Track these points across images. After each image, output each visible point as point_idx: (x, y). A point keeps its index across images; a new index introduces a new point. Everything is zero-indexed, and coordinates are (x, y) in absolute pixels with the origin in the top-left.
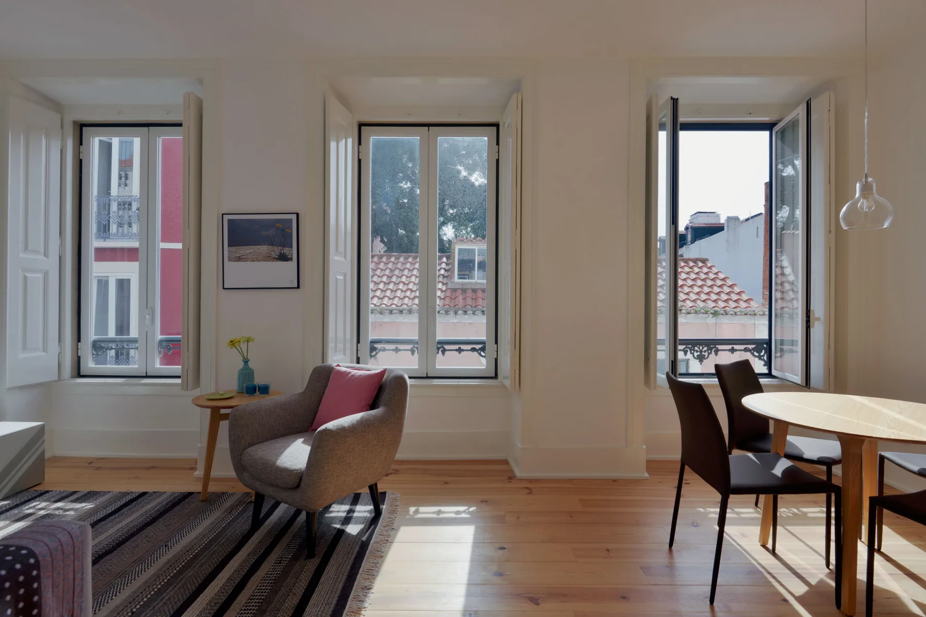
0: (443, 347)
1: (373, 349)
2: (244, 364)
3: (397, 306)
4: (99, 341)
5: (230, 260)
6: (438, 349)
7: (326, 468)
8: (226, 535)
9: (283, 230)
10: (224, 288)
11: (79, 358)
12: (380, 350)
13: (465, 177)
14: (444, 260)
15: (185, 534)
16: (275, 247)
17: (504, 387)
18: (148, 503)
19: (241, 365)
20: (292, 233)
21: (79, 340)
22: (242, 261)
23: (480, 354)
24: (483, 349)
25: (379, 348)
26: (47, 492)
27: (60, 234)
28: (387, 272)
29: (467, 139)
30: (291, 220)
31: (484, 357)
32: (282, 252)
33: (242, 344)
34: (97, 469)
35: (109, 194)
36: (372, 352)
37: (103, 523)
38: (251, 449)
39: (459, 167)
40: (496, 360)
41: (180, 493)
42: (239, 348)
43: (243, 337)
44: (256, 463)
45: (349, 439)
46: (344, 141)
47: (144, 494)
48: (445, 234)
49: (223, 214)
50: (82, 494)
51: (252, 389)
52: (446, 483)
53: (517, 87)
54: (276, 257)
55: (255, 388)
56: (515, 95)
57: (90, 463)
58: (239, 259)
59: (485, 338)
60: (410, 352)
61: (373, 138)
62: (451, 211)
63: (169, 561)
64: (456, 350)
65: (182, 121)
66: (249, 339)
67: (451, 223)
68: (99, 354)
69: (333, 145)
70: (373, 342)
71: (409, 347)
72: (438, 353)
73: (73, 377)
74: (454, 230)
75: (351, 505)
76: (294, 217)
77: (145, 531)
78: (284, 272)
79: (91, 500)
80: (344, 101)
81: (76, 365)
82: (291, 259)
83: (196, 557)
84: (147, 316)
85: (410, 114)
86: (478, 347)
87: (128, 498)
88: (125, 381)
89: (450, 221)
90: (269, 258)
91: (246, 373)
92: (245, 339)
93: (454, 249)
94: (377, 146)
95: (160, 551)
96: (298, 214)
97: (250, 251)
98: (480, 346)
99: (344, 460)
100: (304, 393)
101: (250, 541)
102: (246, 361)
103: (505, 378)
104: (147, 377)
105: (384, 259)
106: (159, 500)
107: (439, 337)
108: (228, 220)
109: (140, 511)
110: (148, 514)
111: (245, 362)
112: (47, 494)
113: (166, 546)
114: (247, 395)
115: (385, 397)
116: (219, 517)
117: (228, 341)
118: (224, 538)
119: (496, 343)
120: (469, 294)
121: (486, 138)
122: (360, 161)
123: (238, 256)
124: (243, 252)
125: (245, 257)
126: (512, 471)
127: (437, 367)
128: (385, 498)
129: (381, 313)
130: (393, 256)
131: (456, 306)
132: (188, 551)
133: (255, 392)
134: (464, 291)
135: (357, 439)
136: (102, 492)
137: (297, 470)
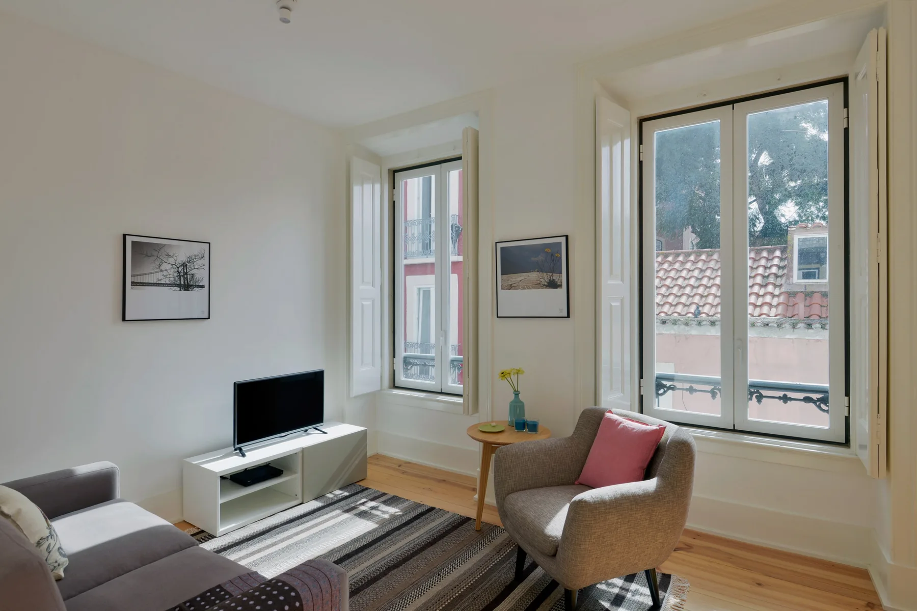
0: (758, 392)
1: (659, 386)
2: (515, 396)
3: (708, 315)
4: (410, 358)
5: (503, 288)
6: (751, 394)
7: (583, 547)
8: (490, 580)
9: (552, 255)
10: (498, 317)
11: (394, 371)
12: (670, 388)
13: (813, 136)
14: (778, 253)
15: (456, 565)
16: (545, 274)
17: (858, 462)
18: (433, 520)
19: (512, 397)
20: (561, 258)
21: (394, 357)
22: (515, 289)
23: (819, 407)
24: (824, 400)
25: (668, 386)
26: (367, 489)
27: (381, 267)
28: (696, 273)
29: (792, 108)
30: (561, 243)
31: (827, 411)
32: (552, 278)
33: (512, 376)
34: (404, 473)
35: (430, 216)
36: (660, 389)
37: (398, 532)
38: (512, 495)
39: (804, 125)
40: (847, 419)
41: (460, 516)
42: (509, 379)
43: (514, 369)
44: (516, 514)
45: (610, 516)
46: (620, 143)
47: (431, 509)
48: (783, 215)
49: (496, 243)
50: (389, 497)
51: (522, 425)
52: (759, 584)
53: (878, 18)
54: (546, 284)
55: (524, 424)
56: (874, 30)
57: (400, 466)
58: (511, 287)
59: (828, 385)
60: (710, 395)
61: (656, 133)
62: (792, 184)
63: (438, 594)
64: (780, 398)
65: (461, 154)
66: (519, 371)
67: (793, 199)
68: (409, 368)
69: (605, 152)
70: (660, 378)
71: (709, 388)
72: (751, 399)
73: (390, 388)
74: (797, 207)
75: (624, 581)
76: (563, 240)
77: (426, 552)
78: (554, 299)
79: (393, 505)
80: (621, 100)
81: (393, 377)
82: (560, 286)
83: (461, 597)
84: (441, 338)
85: (705, 95)
86: (815, 396)
87: (420, 510)
88: (426, 396)
89: (789, 196)
90: (539, 285)
91: (517, 406)
92: (515, 371)
93: (793, 239)
94: (663, 141)
95: (433, 579)
96: (567, 237)
97: (520, 279)
98: (820, 396)
99: (605, 540)
100: (571, 438)
101: (512, 595)
102: (517, 393)
103: (863, 447)
104: (441, 393)
105: (692, 258)
106: (442, 519)
107: (751, 379)
108: (501, 248)
109: (426, 527)
110: (431, 533)
111: (515, 394)
112: (366, 491)
113: (439, 575)
114: (516, 430)
115: (663, 464)
116: (488, 555)
117: (500, 372)
118: (488, 582)
119: (847, 394)
120: (817, 298)
121: (826, 102)
122: (641, 163)
123: (510, 284)
124: (514, 280)
125: (516, 285)
126: (875, 593)
127: (750, 419)
128: (669, 583)
129: (686, 324)
130: (703, 252)
131: (794, 315)
132: (455, 587)
133: (524, 428)
134: (808, 295)
135: (620, 517)
136: (403, 498)
137: (552, 537)
